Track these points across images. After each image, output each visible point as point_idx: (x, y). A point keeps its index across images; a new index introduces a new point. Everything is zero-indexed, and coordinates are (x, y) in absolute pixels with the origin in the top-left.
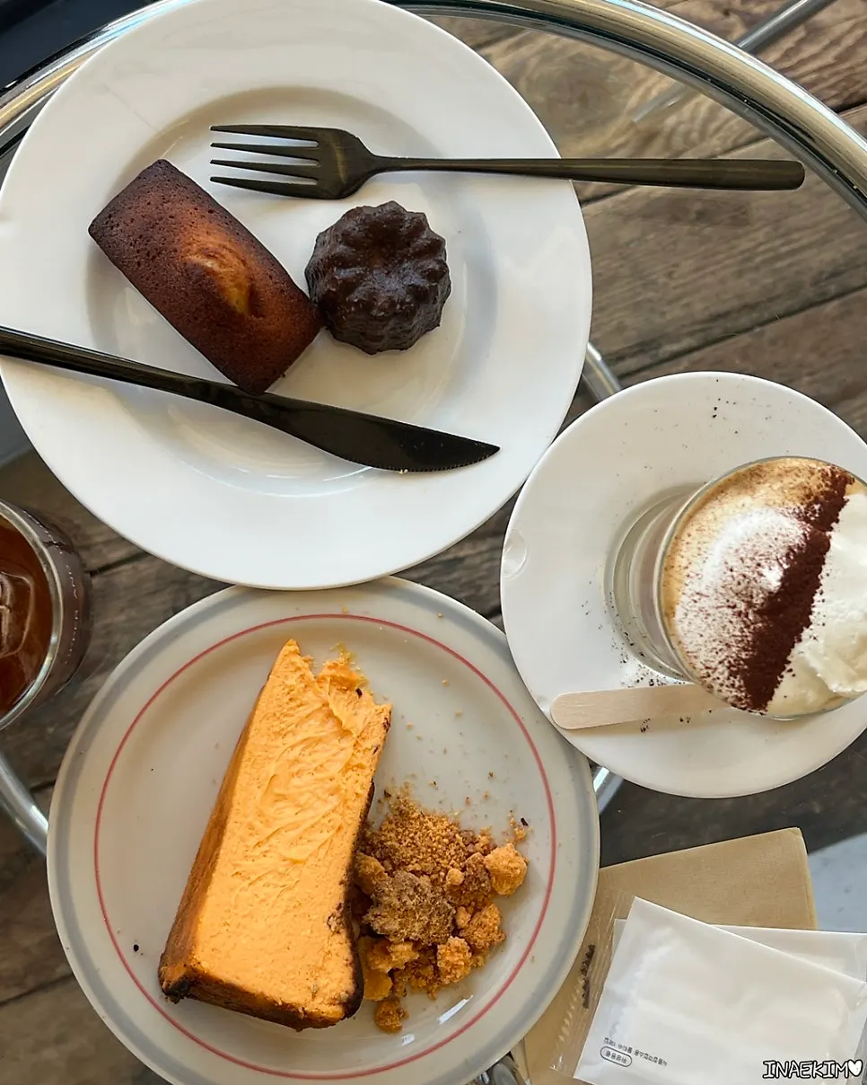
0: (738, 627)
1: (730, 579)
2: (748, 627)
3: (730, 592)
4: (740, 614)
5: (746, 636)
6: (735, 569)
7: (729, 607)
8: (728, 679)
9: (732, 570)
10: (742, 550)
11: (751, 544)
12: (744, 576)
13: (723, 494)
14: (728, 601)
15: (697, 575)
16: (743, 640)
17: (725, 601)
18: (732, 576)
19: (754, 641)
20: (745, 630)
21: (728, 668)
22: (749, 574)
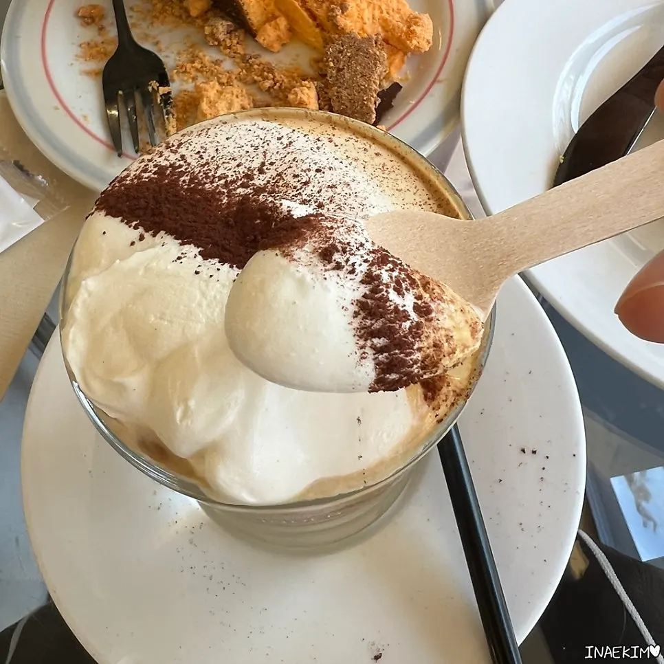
0: (230, 173)
1: (305, 167)
2: (226, 185)
3: (285, 166)
4: (249, 177)
5: (212, 182)
6: (319, 175)
7: (263, 164)
8: (155, 166)
9: (318, 171)
10: (347, 190)
11: (356, 205)
12: (306, 183)
13: (435, 207)
14: (272, 164)
15: (318, 148)
16: (207, 177)
17: (273, 161)
18: (309, 170)
19: (203, 190)
20: (222, 182)
21: (171, 165)
22: (308, 190)
